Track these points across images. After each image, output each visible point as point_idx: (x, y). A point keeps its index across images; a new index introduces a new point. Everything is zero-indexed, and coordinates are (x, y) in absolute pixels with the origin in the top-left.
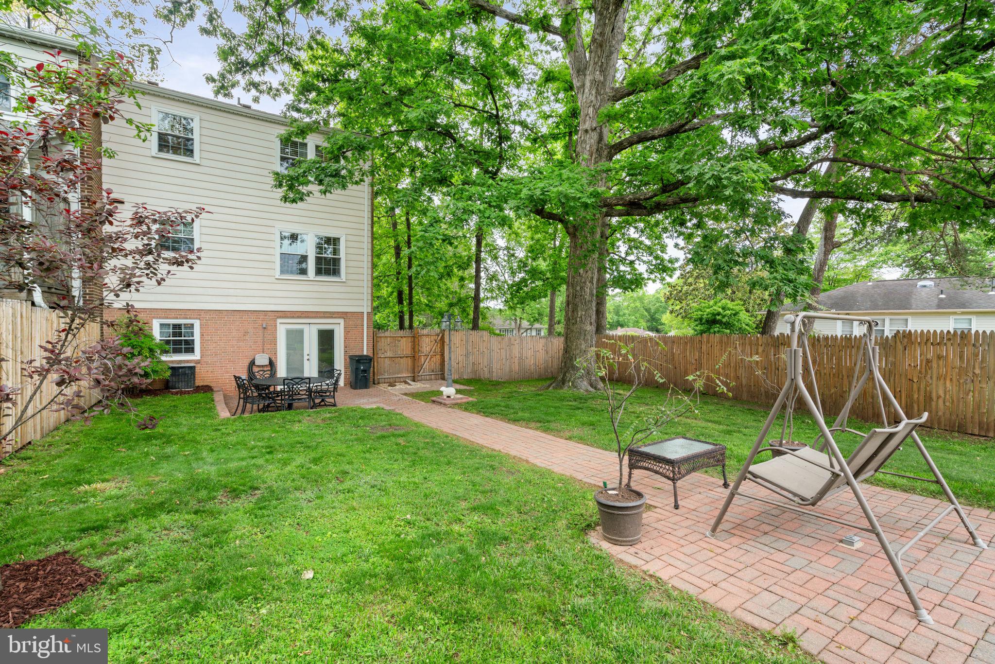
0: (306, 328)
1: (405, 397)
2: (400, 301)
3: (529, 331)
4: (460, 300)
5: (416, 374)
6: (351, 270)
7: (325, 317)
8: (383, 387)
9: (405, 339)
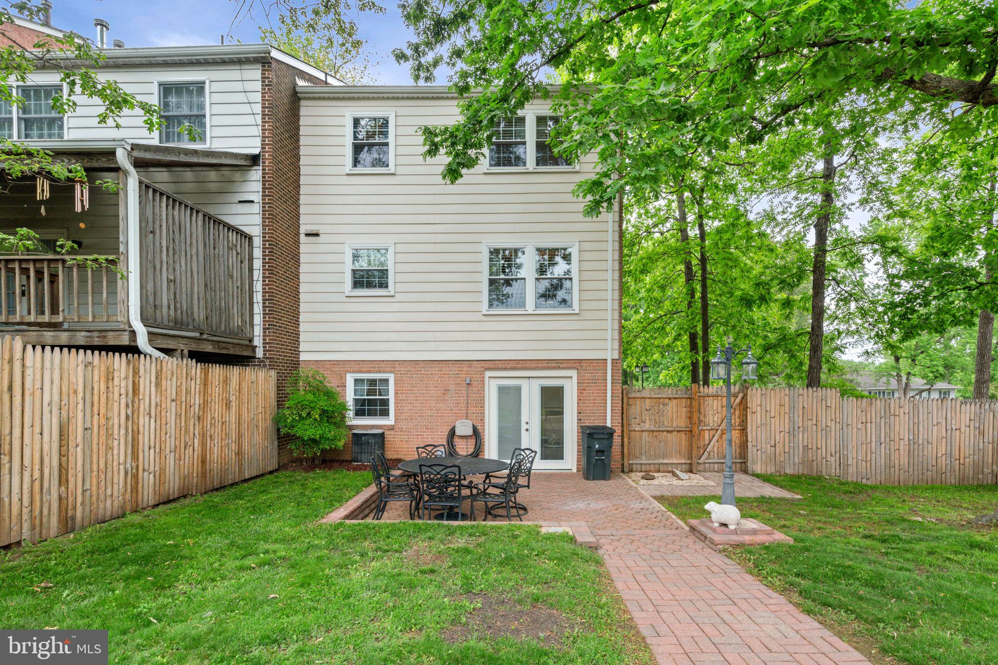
0: (524, 384)
1: (656, 504)
2: (693, 347)
3: (924, 394)
4: (784, 338)
5: (694, 460)
6: (587, 295)
7: (548, 368)
8: (634, 480)
9: (675, 401)
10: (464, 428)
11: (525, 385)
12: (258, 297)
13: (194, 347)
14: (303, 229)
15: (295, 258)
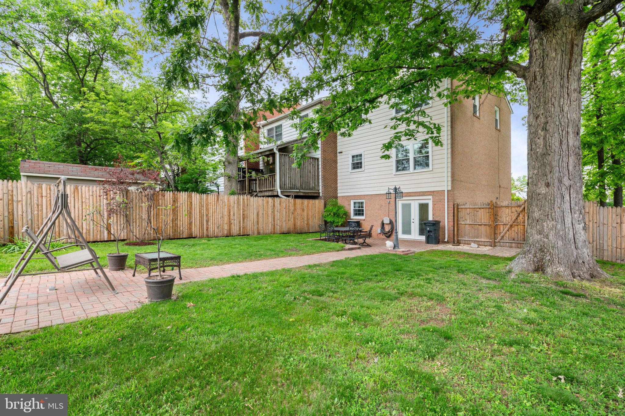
5: (494, 240)
6: (436, 162)
9: (482, 210)
10: (387, 221)
11: (412, 203)
12: (320, 177)
13: (296, 194)
14: (338, 152)
15: (336, 162)
